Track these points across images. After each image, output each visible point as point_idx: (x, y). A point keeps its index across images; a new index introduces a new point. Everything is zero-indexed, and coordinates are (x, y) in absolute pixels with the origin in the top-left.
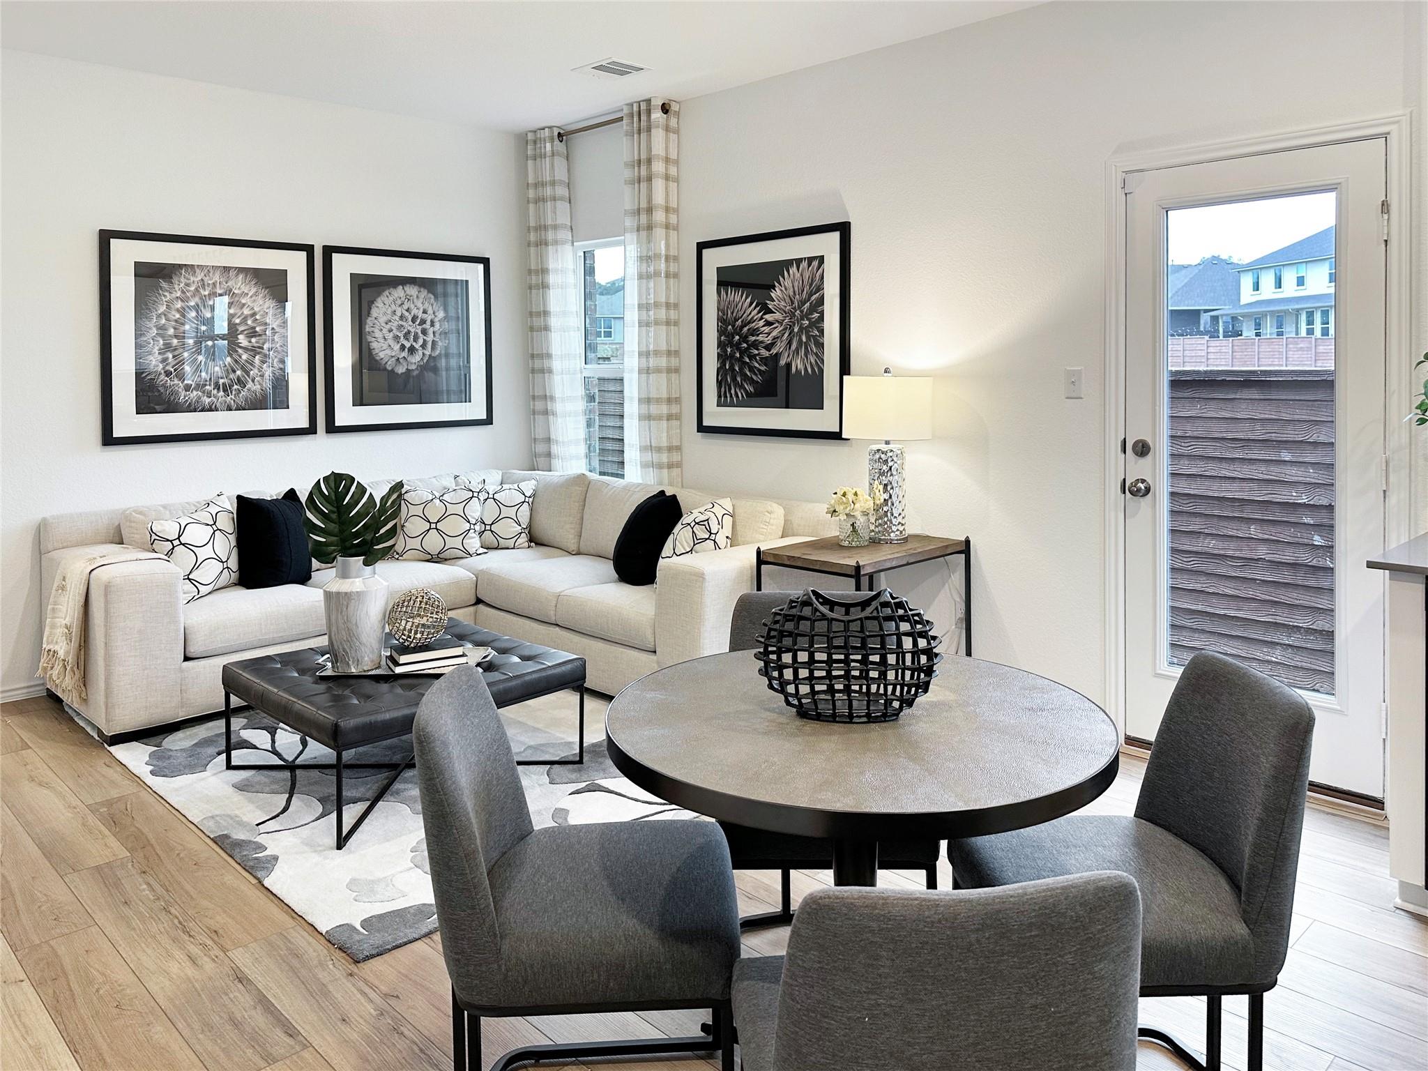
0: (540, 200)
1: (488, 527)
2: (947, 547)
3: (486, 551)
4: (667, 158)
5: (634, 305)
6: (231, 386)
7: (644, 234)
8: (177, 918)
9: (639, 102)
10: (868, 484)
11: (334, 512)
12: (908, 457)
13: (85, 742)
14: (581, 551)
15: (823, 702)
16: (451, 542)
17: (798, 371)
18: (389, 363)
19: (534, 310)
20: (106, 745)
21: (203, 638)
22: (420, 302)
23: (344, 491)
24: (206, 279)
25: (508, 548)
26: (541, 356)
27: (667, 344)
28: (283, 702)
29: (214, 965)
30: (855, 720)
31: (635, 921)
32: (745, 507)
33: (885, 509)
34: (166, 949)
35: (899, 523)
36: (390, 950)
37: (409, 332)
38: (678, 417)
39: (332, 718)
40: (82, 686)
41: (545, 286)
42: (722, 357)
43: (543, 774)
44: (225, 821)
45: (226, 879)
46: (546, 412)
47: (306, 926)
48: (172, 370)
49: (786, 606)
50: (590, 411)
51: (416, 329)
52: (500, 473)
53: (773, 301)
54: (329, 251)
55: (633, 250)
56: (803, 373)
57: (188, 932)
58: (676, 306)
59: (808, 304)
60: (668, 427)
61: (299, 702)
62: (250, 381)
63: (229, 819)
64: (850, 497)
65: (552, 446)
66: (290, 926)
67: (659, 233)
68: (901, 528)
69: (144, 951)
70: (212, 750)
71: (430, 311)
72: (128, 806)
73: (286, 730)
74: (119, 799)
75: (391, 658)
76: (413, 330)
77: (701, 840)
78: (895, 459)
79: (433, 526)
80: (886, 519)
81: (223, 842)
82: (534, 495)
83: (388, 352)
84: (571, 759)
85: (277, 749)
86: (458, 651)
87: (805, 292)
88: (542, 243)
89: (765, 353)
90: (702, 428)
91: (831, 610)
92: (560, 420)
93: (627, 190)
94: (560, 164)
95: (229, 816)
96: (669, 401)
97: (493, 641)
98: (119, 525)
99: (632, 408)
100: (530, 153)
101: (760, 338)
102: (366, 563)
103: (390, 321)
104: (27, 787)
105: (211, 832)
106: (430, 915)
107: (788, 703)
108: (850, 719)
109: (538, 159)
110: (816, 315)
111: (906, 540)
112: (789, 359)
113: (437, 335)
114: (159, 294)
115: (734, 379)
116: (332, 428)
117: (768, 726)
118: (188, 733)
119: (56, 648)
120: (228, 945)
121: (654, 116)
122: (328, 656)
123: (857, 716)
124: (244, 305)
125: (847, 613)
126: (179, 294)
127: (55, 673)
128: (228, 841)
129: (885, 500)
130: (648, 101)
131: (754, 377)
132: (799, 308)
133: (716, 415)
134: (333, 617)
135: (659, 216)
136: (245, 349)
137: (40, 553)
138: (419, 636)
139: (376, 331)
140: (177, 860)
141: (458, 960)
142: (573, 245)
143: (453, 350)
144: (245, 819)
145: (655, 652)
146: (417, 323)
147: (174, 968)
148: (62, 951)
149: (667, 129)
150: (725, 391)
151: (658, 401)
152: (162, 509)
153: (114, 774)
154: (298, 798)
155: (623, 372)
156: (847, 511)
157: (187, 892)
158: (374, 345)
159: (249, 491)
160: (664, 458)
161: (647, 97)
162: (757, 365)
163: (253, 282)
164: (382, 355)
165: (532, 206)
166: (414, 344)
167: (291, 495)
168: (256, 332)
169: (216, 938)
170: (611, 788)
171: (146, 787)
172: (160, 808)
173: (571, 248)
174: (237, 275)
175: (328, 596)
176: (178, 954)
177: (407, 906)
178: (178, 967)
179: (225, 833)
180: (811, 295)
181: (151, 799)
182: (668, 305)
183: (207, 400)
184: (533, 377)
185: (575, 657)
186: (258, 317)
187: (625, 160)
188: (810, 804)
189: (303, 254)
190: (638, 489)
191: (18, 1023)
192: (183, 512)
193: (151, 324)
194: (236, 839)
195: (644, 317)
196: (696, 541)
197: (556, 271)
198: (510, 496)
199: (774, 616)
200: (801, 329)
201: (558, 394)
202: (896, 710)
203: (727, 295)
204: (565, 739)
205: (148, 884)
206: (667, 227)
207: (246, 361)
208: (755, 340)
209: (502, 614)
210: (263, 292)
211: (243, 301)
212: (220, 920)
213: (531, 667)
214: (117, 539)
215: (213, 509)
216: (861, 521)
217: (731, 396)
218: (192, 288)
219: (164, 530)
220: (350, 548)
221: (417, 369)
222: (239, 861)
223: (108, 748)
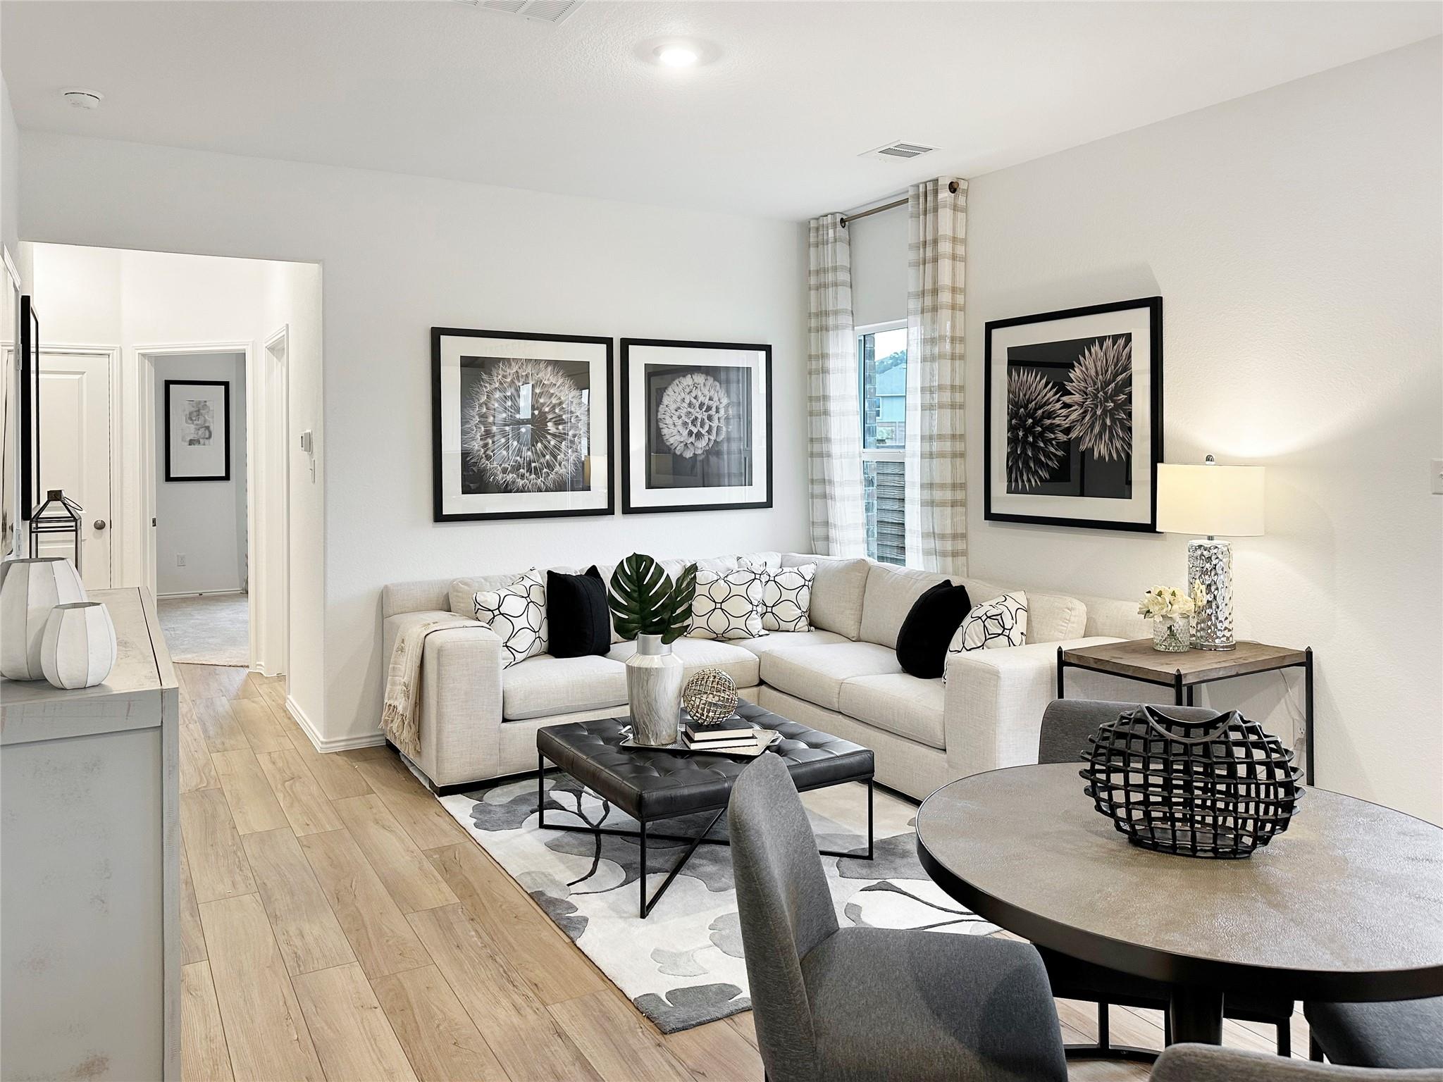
0: (821, 287)
1: (769, 610)
2: (1284, 657)
3: (767, 632)
4: (954, 238)
5: (917, 389)
6: (541, 469)
7: (928, 316)
8: (502, 967)
9: (925, 183)
10: (1187, 584)
11: (635, 591)
12: (1237, 555)
13: (419, 791)
14: (862, 637)
15: (1159, 830)
16: (735, 623)
17: (1101, 458)
18: (678, 448)
19: (813, 395)
20: (436, 796)
21: (519, 702)
22: (706, 390)
23: (644, 572)
24: (520, 371)
25: (788, 631)
26: (820, 440)
27: (952, 428)
28: (592, 768)
29: (536, 1017)
30: (1199, 854)
31: (953, 1038)
32: (1041, 603)
33: (1209, 611)
34: (494, 995)
35: (1226, 628)
36: (694, 1026)
37: (696, 418)
38: (963, 504)
39: (636, 789)
40: (417, 739)
41: (825, 371)
42: (1012, 441)
43: (832, 865)
44: (540, 878)
45: (542, 934)
46: (824, 496)
47: (616, 991)
48: (492, 454)
49: (1116, 722)
50: (868, 495)
51: (701, 415)
52: (780, 555)
53: (1072, 381)
54: (626, 343)
55: (916, 332)
56: (1107, 459)
57: (512, 982)
58: (962, 388)
59: (1113, 385)
60: (952, 514)
61: (606, 770)
62: (557, 464)
63: (543, 876)
64: (1168, 597)
65: (830, 530)
66: (601, 989)
67: (945, 315)
68: (1227, 634)
69: (475, 995)
70: (526, 808)
71: (716, 398)
72: (457, 855)
73: (590, 795)
74: (449, 847)
75: (686, 734)
76: (700, 417)
77: (1017, 963)
78: (1220, 556)
79: (719, 606)
80: (1209, 623)
81: (537, 897)
82: (813, 579)
83: (678, 438)
84: (860, 853)
85: (583, 812)
86: (748, 733)
87: (1109, 372)
88: (823, 329)
89: (1062, 437)
90: (989, 516)
91: (1169, 729)
92: (838, 504)
93: (912, 272)
94: (842, 249)
95: (543, 873)
96: (954, 486)
97: (779, 725)
98: (448, 594)
99: (913, 494)
100: (812, 240)
101: (1057, 421)
102: (664, 641)
103: (679, 408)
104: (373, 829)
105: (529, 887)
106: (731, 997)
107: (1119, 828)
108: (1193, 852)
109: (820, 246)
110: (1122, 397)
111: (1233, 647)
112: (1091, 445)
113: (722, 421)
114: (481, 385)
115: (1026, 464)
116: (628, 510)
117: (1097, 852)
118: (505, 790)
119: (396, 703)
120: (548, 1000)
121: (940, 196)
122: (629, 727)
123: (1201, 850)
124: (553, 394)
125: (1187, 735)
126: (497, 385)
127: (395, 726)
128: (544, 898)
129: (1208, 601)
130: (936, 181)
131: (1050, 463)
132: (1103, 389)
133: (1004, 502)
134: (635, 691)
135: (945, 297)
136: (554, 435)
137: (383, 616)
138: (711, 714)
139: (667, 417)
140: (500, 911)
141: (774, 1052)
142: (853, 329)
143: (735, 435)
144: (557, 878)
145: (945, 750)
146: (704, 410)
147: (501, 1014)
148: (407, 984)
149: (955, 208)
150: (1016, 477)
151: (942, 486)
152: (483, 581)
153: (443, 823)
154: (604, 863)
155: (904, 456)
156: (1164, 612)
157: (510, 944)
158: (665, 431)
159: (556, 566)
160: (949, 546)
161: (934, 177)
162: (1053, 450)
163: (560, 374)
164: (672, 440)
165: (813, 293)
166: (701, 429)
167: (593, 571)
168: (563, 420)
169: (536, 991)
170: (904, 889)
171: (471, 838)
172: (482, 858)
173: (851, 332)
174: (546, 367)
175: (631, 670)
176: (504, 1002)
177: (709, 984)
178: (504, 1013)
179: (540, 890)
180: (1116, 375)
181: (475, 850)
182: (953, 387)
183: (520, 482)
184: (812, 461)
185: (863, 748)
186: (564, 406)
187: (910, 242)
188: (1157, 945)
189: (604, 346)
190: (921, 577)
191: (374, 1046)
192: (501, 585)
193: (474, 413)
194: (550, 897)
195: (928, 402)
196: (988, 636)
197: (837, 355)
198: (790, 579)
199: (1103, 732)
200: (1105, 412)
201: (836, 479)
202: (1248, 847)
203: (1019, 376)
204: (854, 833)
205: (476, 931)
206: (953, 308)
207: (554, 447)
208: (1051, 424)
209: (785, 697)
210: (568, 383)
211: (552, 391)
212: (539, 974)
213: (818, 755)
214: (446, 608)
215: (527, 583)
216: (1180, 624)
217: (1023, 481)
218: (509, 380)
219: (486, 601)
220: (650, 626)
221: (703, 453)
222: (553, 919)
223: (438, 799)
